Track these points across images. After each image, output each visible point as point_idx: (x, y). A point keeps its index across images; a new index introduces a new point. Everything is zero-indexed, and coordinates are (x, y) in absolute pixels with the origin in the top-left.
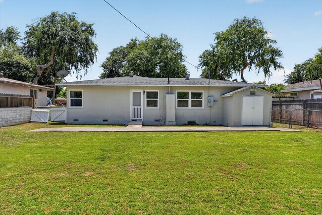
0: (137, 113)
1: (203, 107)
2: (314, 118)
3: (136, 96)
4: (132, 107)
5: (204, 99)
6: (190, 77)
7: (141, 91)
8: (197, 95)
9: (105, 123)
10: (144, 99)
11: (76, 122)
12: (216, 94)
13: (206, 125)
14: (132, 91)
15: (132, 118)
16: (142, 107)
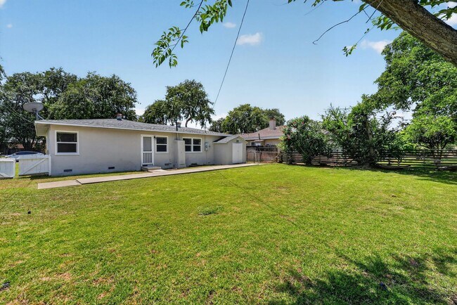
0: (148, 158)
1: (201, 152)
2: (263, 157)
3: (147, 140)
4: (142, 152)
5: (202, 145)
6: (181, 126)
7: (152, 136)
8: (197, 142)
9: (112, 170)
10: (154, 144)
11: (68, 173)
12: (210, 142)
13: (204, 165)
14: (142, 136)
15: (143, 164)
16: (153, 152)
